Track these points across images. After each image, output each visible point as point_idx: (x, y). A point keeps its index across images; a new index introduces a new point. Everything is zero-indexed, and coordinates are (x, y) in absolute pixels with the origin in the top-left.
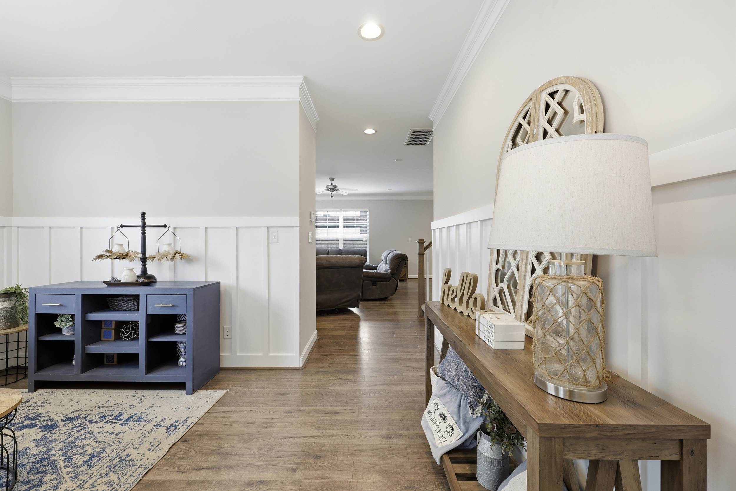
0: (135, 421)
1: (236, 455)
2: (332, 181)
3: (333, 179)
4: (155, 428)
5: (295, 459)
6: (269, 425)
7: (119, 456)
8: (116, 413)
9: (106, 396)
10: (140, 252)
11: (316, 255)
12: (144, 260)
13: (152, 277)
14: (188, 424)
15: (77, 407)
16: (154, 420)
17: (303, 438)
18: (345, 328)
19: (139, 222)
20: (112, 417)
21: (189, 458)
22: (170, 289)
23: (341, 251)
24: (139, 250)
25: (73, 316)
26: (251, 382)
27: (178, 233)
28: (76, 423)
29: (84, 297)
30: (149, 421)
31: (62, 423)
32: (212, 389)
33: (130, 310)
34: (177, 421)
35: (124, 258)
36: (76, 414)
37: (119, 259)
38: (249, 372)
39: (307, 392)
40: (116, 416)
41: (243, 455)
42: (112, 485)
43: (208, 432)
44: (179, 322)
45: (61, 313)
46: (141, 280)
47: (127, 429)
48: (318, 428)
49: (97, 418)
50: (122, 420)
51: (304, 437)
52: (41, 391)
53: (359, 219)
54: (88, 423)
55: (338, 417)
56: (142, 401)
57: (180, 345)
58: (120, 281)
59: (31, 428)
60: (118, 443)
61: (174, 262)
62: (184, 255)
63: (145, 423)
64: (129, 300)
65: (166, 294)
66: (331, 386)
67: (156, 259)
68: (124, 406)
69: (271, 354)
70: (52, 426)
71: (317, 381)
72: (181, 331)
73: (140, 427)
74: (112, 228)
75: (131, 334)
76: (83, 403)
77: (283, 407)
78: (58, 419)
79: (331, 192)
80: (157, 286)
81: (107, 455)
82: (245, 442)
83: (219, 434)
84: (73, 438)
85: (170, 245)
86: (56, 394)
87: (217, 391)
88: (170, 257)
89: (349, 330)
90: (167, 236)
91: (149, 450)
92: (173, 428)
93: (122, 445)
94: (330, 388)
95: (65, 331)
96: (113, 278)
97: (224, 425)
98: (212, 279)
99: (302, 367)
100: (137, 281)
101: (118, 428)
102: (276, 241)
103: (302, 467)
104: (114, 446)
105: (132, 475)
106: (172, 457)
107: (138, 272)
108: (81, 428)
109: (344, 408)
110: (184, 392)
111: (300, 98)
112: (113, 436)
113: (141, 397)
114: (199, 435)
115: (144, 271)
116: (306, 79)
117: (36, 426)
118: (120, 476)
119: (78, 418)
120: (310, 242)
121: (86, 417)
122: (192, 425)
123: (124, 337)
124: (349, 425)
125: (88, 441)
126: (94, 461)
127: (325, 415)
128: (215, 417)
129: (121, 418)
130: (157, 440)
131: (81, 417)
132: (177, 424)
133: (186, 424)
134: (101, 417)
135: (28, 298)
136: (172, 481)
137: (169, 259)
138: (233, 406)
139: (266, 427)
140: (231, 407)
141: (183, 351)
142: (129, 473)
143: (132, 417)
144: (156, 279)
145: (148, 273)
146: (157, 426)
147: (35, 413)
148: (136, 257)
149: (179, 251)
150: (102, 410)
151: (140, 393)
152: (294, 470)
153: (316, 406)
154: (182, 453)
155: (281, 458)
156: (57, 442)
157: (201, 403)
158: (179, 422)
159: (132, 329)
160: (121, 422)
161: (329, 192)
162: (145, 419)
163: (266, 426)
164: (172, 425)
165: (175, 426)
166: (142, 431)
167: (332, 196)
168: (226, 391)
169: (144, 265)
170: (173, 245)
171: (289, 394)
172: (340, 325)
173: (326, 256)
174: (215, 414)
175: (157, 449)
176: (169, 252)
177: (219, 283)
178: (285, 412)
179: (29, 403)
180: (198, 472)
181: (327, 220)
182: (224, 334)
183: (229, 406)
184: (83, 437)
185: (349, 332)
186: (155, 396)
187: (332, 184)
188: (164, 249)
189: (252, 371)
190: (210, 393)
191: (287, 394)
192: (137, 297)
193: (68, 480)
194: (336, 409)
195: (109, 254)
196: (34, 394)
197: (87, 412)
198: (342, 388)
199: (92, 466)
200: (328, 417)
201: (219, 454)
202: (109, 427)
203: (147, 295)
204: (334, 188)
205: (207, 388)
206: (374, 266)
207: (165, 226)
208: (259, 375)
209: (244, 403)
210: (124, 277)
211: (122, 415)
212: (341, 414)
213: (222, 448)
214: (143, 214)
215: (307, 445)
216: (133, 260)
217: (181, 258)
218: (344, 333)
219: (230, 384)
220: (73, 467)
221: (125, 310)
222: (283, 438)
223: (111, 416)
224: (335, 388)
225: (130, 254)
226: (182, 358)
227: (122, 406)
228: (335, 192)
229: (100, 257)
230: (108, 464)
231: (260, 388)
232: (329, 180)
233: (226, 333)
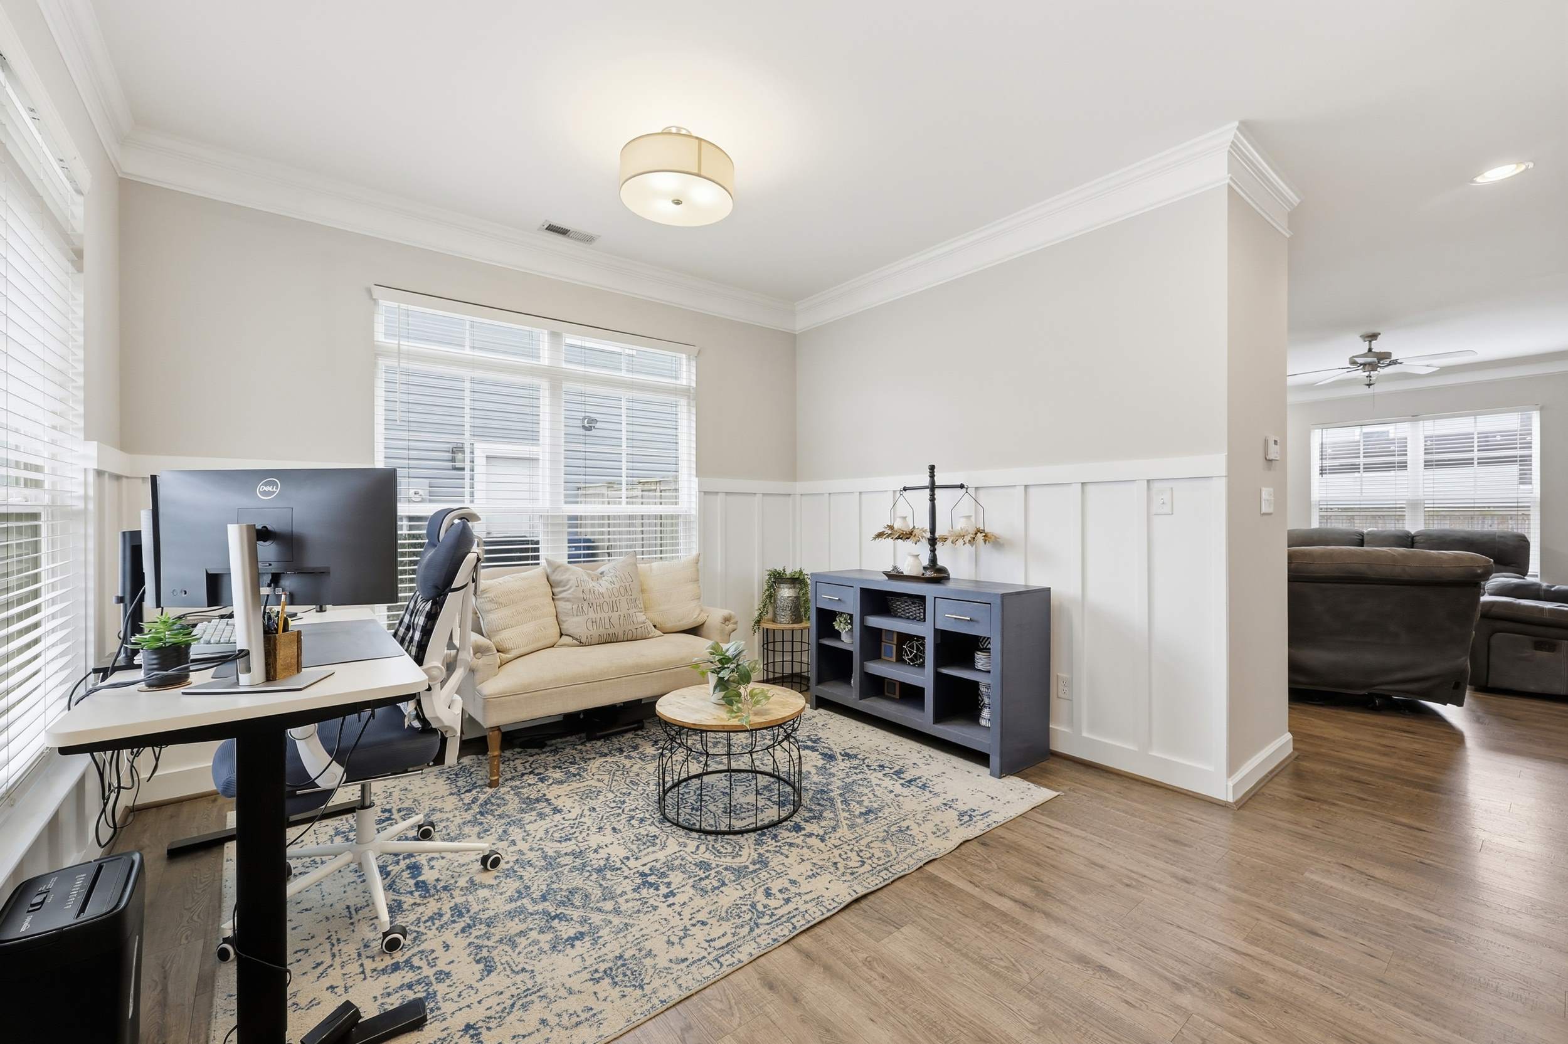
0: (918, 787)
1: (1061, 902)
2: (1370, 341)
3: (1373, 337)
4: (943, 808)
5: (1184, 970)
6: (1134, 883)
7: (898, 825)
8: (897, 768)
9: (885, 740)
10: (929, 530)
11: (1289, 547)
12: (933, 541)
13: (942, 570)
14: (990, 820)
15: (855, 743)
16: (944, 796)
17: (1210, 942)
18: (1393, 750)
19: (926, 481)
20: (892, 771)
21: (986, 870)
22: (967, 592)
23: (1413, 537)
24: (927, 527)
25: (851, 616)
26: (1107, 795)
27: (983, 497)
28: (856, 762)
29: (864, 591)
30: (936, 795)
31: (840, 757)
32: (1033, 782)
33: (915, 618)
34: (974, 811)
35: (908, 538)
36: (854, 752)
37: (901, 539)
38: (1106, 775)
39: (1239, 860)
40: (896, 771)
41: (1074, 909)
42: (889, 856)
43: (1019, 846)
44: (981, 650)
45: (841, 611)
46: (929, 574)
47: (909, 794)
48: (1253, 941)
49: (875, 765)
50: (903, 779)
51: (1213, 941)
52: (821, 711)
53: (1498, 438)
54: (865, 768)
55: (1316, 944)
56: (928, 762)
57: (983, 689)
58: (902, 573)
59: (813, 751)
60: (897, 808)
61: (976, 547)
62: (989, 535)
63: (931, 795)
64: (913, 603)
65: (961, 599)
66: (1312, 872)
67: (949, 542)
68: (907, 761)
69: (1154, 753)
70: (830, 757)
71: (1272, 848)
72: (983, 665)
73: (924, 798)
74: (895, 492)
75: (915, 655)
76: (861, 739)
77: (1172, 865)
78: (837, 750)
79: (1367, 374)
80: (951, 585)
81: (884, 816)
82: (1083, 890)
83: (1036, 857)
84: (850, 780)
85: (969, 517)
86: (834, 720)
87: (1042, 788)
88: (968, 538)
89: (1407, 759)
90: (966, 504)
91: (934, 833)
92: (966, 818)
93: (902, 812)
94: (1307, 874)
95: (845, 637)
96: (895, 568)
97: (1048, 847)
98: (1037, 581)
99: (1235, 803)
100: (923, 574)
101: (898, 789)
102: (1167, 509)
103: (1196, 990)
104: (892, 810)
105: (911, 856)
106: (964, 857)
107: (926, 562)
108: (858, 771)
109: (1344, 935)
110: (987, 771)
111: (1230, 175)
112: (892, 796)
113: (928, 757)
114: (1005, 845)
115: (933, 560)
116: (1247, 127)
117: (817, 750)
118: (898, 850)
119: (856, 756)
120: (1264, 510)
121: (864, 760)
122: (995, 825)
123: (908, 659)
124: (1351, 977)
125: (866, 791)
126: (871, 818)
127: (1278, 924)
128: (1033, 828)
129: (902, 776)
130: (944, 825)
131: (859, 756)
132: (973, 814)
133: (986, 819)
134: (880, 766)
135: (810, 587)
136: (960, 891)
137: (967, 541)
138: (1066, 823)
139: (1127, 885)
140: (1063, 822)
141: (986, 701)
142: (908, 852)
143: (915, 780)
144: (949, 575)
145: (938, 563)
146: (945, 805)
147: (816, 735)
148: (923, 537)
149: (982, 528)
150: (882, 757)
151: (927, 751)
152: (1178, 988)
153: (1259, 896)
154: (977, 858)
155: (1153, 951)
156: (835, 778)
157: (1011, 796)
158: (976, 812)
159: (918, 649)
160: (902, 781)
161: (1361, 374)
162: (932, 790)
163: (1128, 883)
164: (966, 812)
165: (970, 816)
166: (927, 804)
167: (1369, 385)
168: (1057, 794)
169: (933, 551)
170: (973, 519)
171: (1191, 846)
172: (1379, 740)
173: (1332, 550)
174: (1035, 824)
175: (944, 836)
176: (967, 531)
177: (1048, 591)
178: (1174, 876)
179: (811, 721)
180: (999, 897)
181: (1362, 452)
182: (1057, 690)
183: (1060, 821)
184: (860, 782)
185: (1404, 763)
186: (946, 762)
187: (1370, 350)
188: (961, 525)
189: (1113, 777)
190: (1029, 787)
191: (1186, 845)
192: (922, 599)
193: (845, 827)
194: (1317, 925)
195: (890, 532)
196: (816, 712)
197: (864, 753)
198: (1346, 888)
199: (867, 822)
200: (1287, 931)
201: (1035, 887)
202: (887, 783)
203: (935, 598)
204: (1375, 359)
205: (1025, 778)
206: (1555, 591)
207: (962, 486)
208: (1126, 787)
209: (1088, 826)
210: (908, 567)
211: (903, 773)
212: (1328, 941)
213: (1039, 880)
214: (932, 468)
215: (1216, 958)
216: (919, 541)
217: (985, 541)
218: (1385, 762)
219: (1067, 785)
220: (850, 815)
221: (908, 618)
222: (1162, 920)
223: (891, 769)
224: (1323, 881)
225: (916, 531)
226: (986, 713)
227: (903, 761)
228: (1381, 371)
229: (880, 535)
230: (885, 828)
231: (1124, 812)
232: (1361, 340)
233: (1061, 687)
